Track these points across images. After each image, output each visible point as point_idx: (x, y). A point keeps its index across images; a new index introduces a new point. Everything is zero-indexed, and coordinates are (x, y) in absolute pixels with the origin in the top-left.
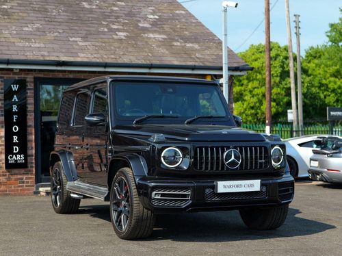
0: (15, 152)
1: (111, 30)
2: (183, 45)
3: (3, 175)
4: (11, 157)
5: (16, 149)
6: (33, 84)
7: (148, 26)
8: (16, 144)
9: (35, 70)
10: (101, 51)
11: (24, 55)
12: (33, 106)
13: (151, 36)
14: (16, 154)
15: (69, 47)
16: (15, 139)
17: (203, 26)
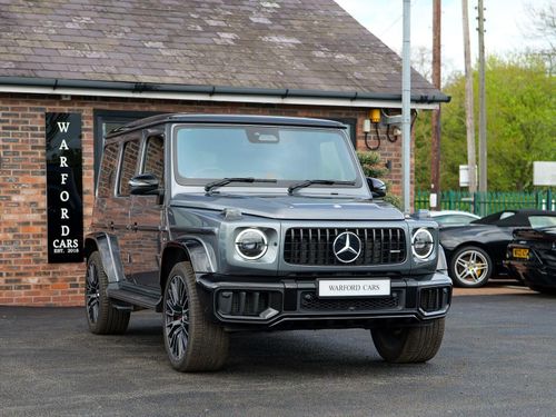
0: (63, 234)
1: (207, 29)
2: (330, 55)
3: (45, 273)
4: (57, 244)
5: (66, 230)
6: (91, 122)
7: (267, 22)
8: (65, 222)
9: (95, 98)
10: (200, 67)
11: (78, 72)
12: (92, 159)
13: (275, 39)
14: (65, 238)
15: (147, 58)
16: (64, 214)
17: (356, 23)
